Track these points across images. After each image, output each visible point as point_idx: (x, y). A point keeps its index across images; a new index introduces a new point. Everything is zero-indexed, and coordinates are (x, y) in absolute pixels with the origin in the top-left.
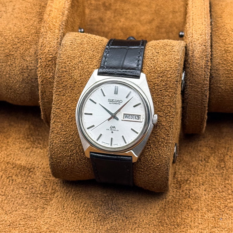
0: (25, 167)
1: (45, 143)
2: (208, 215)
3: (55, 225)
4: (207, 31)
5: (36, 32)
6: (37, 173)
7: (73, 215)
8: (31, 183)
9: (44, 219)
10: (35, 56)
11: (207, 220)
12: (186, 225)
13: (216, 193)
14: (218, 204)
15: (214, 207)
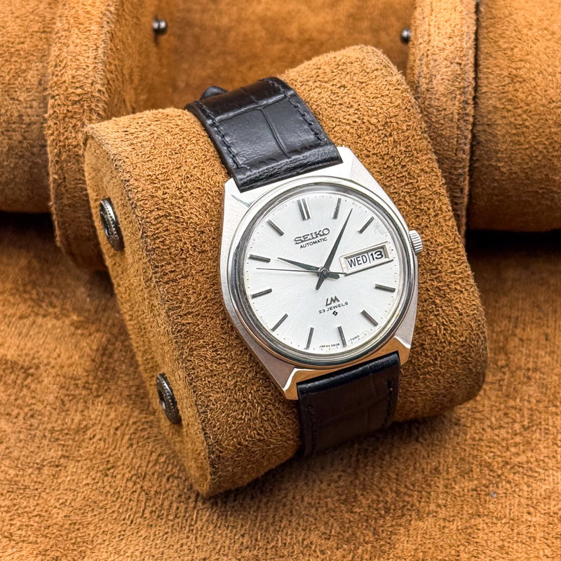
0: (16, 363)
1: (66, 304)
2: (462, 485)
3: (85, 510)
4: (465, 29)
5: (42, 30)
6: (45, 379)
7: (130, 484)
8: (30, 403)
9: (59, 493)
10: (39, 90)
11: (460, 496)
12: (408, 509)
13: (483, 429)
14: (487, 458)
15: (477, 465)
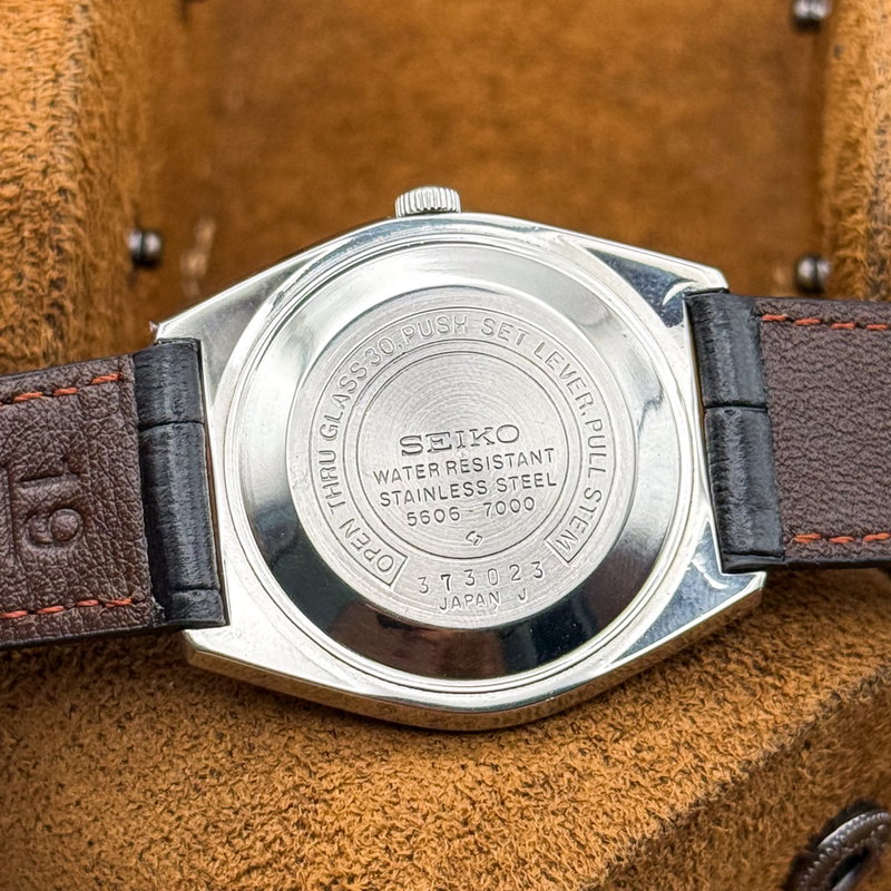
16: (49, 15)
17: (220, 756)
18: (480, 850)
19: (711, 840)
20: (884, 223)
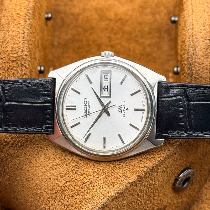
16: (22, 21)
17: (59, 161)
18: (111, 175)
19: (157, 173)
20: (190, 56)
